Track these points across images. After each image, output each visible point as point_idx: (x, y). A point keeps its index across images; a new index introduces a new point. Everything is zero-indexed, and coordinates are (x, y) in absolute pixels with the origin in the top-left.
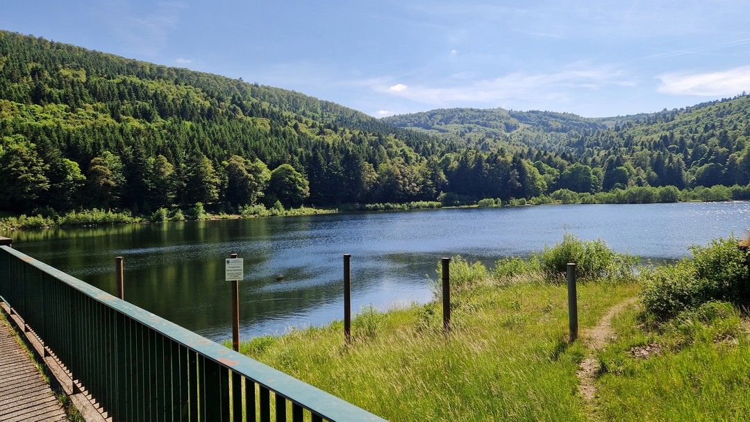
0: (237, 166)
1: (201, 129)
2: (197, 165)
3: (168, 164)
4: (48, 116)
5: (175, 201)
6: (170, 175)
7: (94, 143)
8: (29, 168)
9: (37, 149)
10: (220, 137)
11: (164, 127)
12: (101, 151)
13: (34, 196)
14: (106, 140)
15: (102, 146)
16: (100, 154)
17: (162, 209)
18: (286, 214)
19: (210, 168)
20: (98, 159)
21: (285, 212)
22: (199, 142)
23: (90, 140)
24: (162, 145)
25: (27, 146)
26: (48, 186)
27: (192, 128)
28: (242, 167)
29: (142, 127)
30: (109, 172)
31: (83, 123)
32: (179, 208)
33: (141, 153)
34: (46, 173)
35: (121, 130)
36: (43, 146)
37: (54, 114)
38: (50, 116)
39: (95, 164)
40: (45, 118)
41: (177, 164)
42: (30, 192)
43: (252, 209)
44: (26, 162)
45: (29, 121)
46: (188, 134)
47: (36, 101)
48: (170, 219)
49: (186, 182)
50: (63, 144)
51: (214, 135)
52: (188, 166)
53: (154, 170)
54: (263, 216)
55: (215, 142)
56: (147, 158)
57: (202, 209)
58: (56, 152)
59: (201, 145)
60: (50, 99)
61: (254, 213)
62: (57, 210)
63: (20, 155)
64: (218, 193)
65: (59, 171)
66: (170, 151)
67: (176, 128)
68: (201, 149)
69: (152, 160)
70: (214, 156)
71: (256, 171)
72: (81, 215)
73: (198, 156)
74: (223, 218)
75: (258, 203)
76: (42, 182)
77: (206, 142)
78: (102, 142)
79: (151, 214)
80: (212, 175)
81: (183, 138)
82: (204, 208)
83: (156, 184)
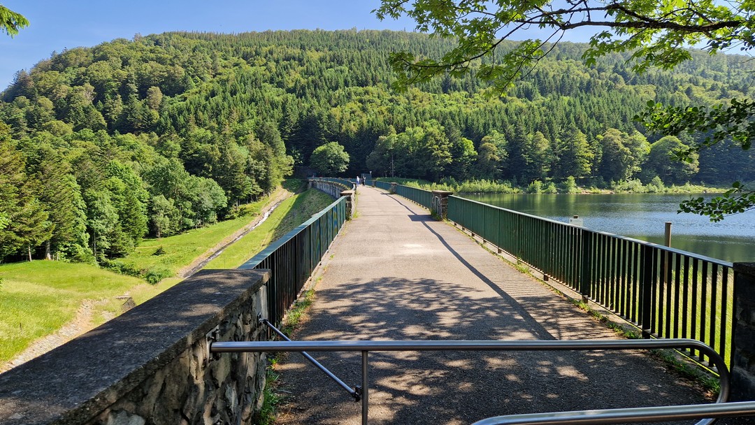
0: (612, 140)
1: (578, 103)
2: (571, 139)
3: (545, 139)
4: (453, 102)
5: (549, 174)
6: (546, 150)
7: (485, 124)
8: (439, 146)
9: (445, 131)
10: (597, 110)
11: (543, 105)
12: (490, 130)
13: (442, 169)
14: (494, 120)
15: (491, 126)
16: (489, 132)
17: (536, 182)
18: (666, 191)
19: (584, 142)
20: (487, 137)
21: (665, 189)
22: (575, 117)
23: (482, 121)
24: (540, 121)
25: (439, 128)
26: (451, 161)
27: (569, 104)
28: (618, 141)
29: (524, 106)
30: (495, 148)
31: (477, 106)
32: (552, 181)
33: (522, 131)
34: (451, 150)
35: (506, 110)
36: (449, 128)
37: (457, 100)
38: (455, 102)
39: (485, 141)
40: (451, 105)
41: (553, 139)
42: (440, 165)
43: (626, 185)
44: (437, 141)
45: (440, 108)
46: (565, 110)
47: (445, 91)
48: (543, 191)
49: (560, 156)
50: (463, 126)
51: (590, 108)
52: (562, 141)
53: (532, 145)
54: (638, 192)
55: (591, 116)
56: (527, 135)
57: (573, 183)
58: (457, 133)
59: (577, 120)
60: (455, 88)
61: (629, 189)
62: (457, 180)
63: (434, 136)
64: (591, 167)
65: (459, 148)
66: (547, 127)
67: (555, 104)
68: (577, 123)
69: (531, 136)
70: (589, 130)
71: (633, 144)
72: (472, 184)
73: (573, 130)
74: (594, 193)
75: (633, 178)
76: (447, 157)
77: (582, 117)
78: (491, 122)
79: (526, 186)
80: (585, 149)
81: (560, 114)
82: (576, 182)
83: (533, 159)
